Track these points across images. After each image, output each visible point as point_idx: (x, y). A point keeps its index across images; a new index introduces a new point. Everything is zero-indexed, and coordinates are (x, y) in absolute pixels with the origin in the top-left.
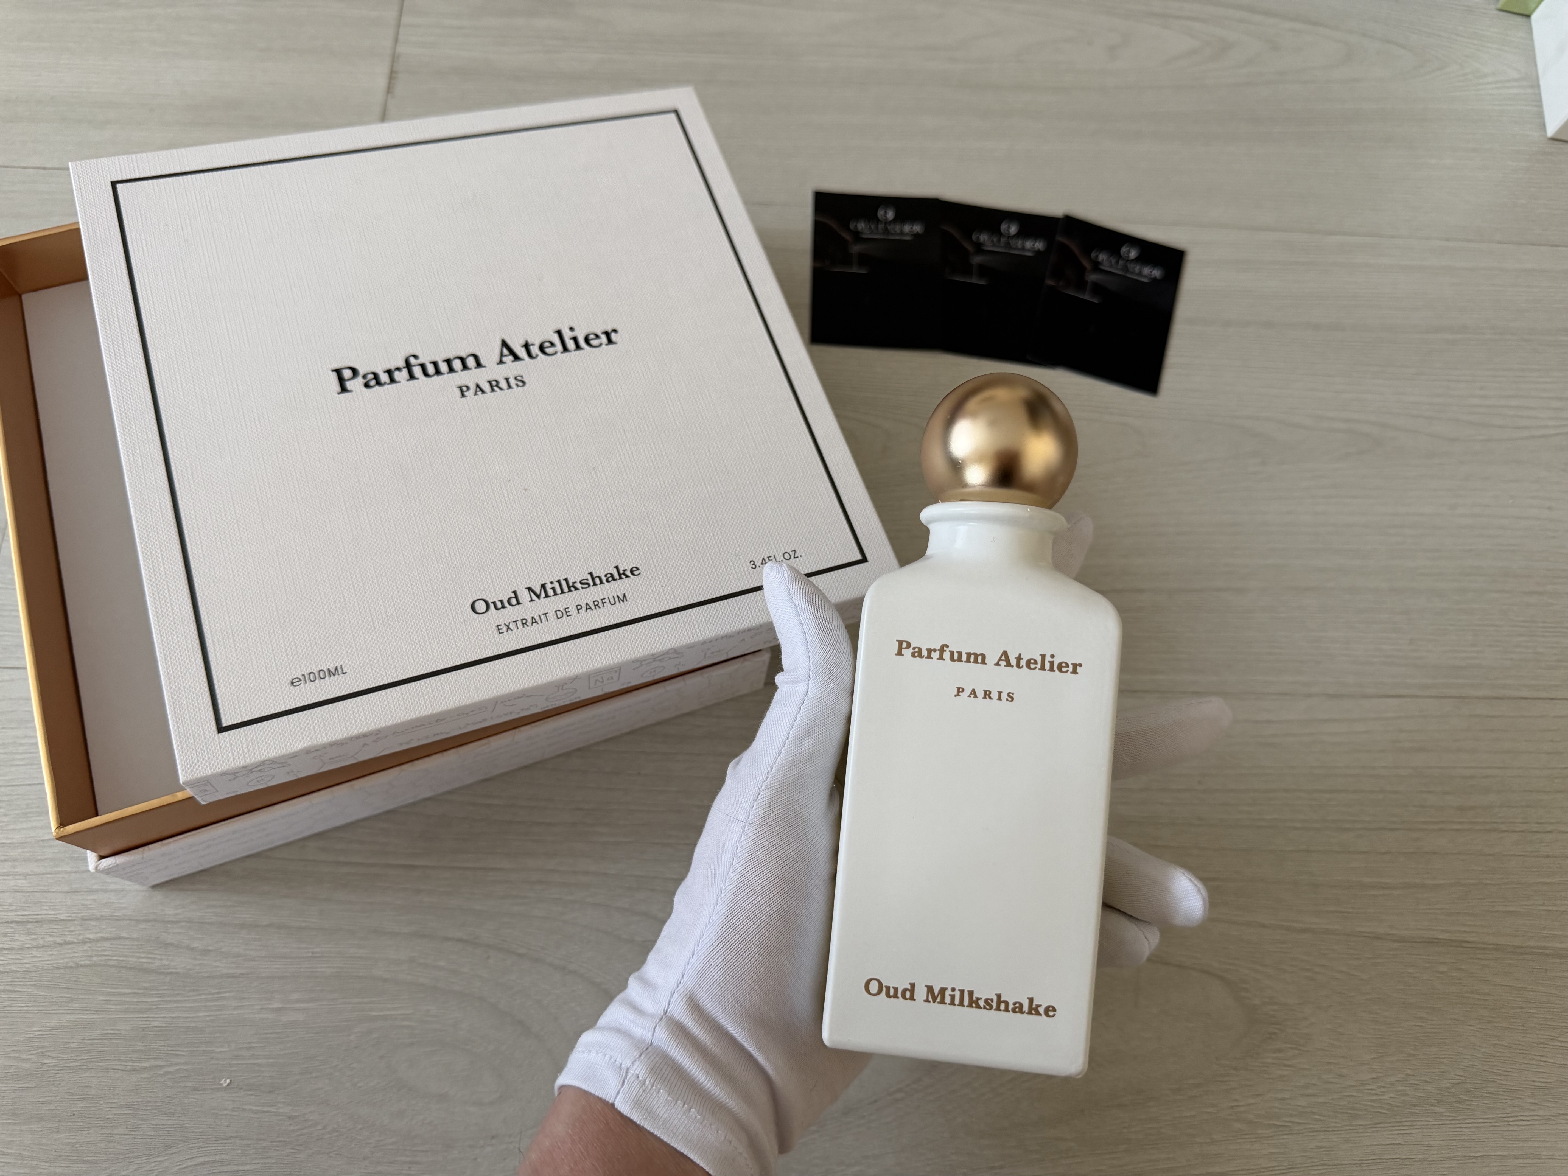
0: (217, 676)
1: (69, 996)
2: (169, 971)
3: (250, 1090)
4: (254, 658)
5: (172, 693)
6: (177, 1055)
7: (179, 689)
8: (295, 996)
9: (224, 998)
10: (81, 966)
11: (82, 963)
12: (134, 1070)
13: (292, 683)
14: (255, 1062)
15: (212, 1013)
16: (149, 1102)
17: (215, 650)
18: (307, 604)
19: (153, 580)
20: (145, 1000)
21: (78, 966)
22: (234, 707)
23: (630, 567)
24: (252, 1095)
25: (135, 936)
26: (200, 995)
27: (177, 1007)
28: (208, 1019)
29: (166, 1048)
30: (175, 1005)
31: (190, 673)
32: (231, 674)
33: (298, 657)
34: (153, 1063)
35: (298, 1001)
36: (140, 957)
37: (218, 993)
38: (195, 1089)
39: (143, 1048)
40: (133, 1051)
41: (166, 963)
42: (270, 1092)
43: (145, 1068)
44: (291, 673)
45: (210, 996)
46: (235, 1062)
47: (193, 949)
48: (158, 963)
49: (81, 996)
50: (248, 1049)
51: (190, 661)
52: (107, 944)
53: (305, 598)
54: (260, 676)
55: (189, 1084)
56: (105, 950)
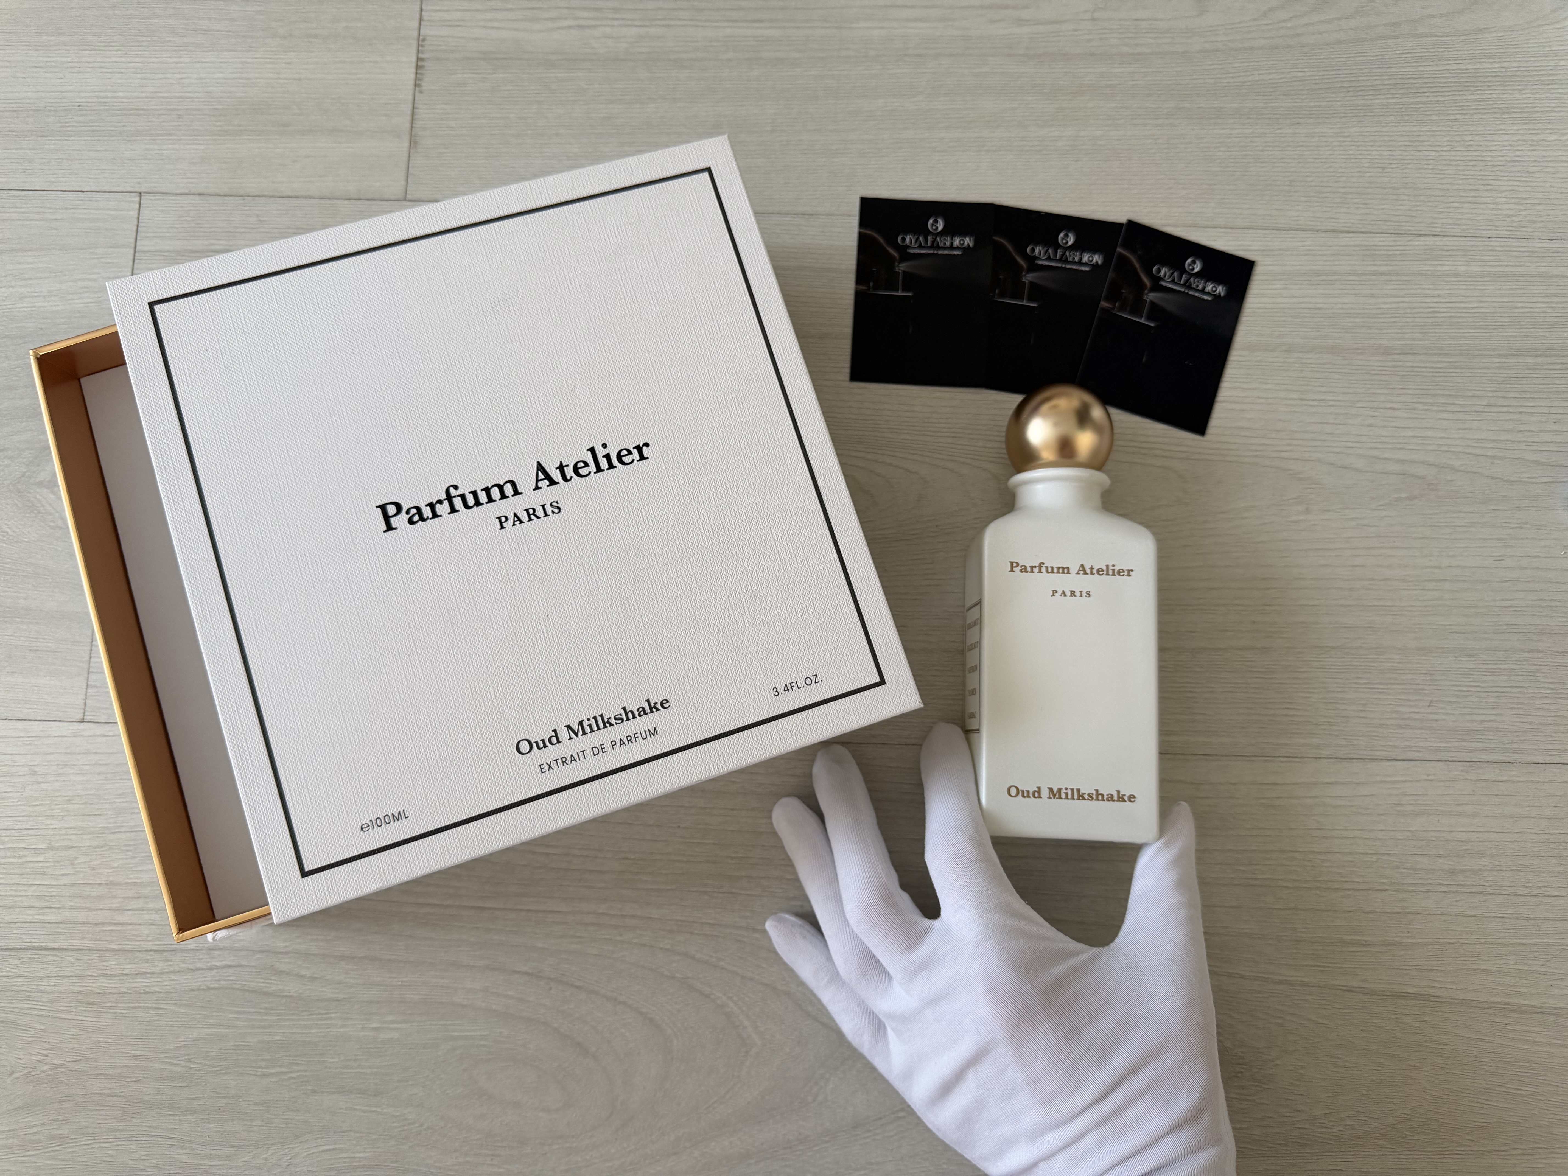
0: (297, 825)
1: (204, 1013)
2: (285, 994)
3: (359, 1094)
4: (327, 805)
5: (259, 842)
6: (298, 1064)
7: (265, 837)
8: (390, 1018)
9: (331, 1018)
10: (213, 989)
11: (212, 986)
12: (264, 1075)
13: (362, 829)
14: (362, 1071)
15: (323, 1030)
16: (279, 1101)
17: (292, 800)
18: (370, 751)
19: (232, 734)
20: (266, 1018)
21: (209, 989)
22: (314, 854)
23: (661, 700)
24: (360, 1097)
25: (253, 964)
26: (312, 1015)
27: (294, 1025)
28: (319, 1034)
29: (287, 1058)
30: (292, 1023)
31: (273, 822)
32: (308, 822)
33: (365, 803)
34: (279, 1069)
35: (393, 1022)
36: (259, 982)
37: (326, 1014)
38: (314, 1092)
39: (269, 1057)
40: (263, 1060)
41: (281, 987)
42: (375, 1096)
43: (273, 1074)
44: (360, 819)
45: (319, 1016)
46: (345, 1071)
47: (302, 976)
48: (274, 988)
49: (214, 1014)
50: (355, 1060)
51: (272, 811)
52: (231, 971)
53: (368, 745)
54: (334, 823)
55: (309, 1088)
56: (229, 976)
